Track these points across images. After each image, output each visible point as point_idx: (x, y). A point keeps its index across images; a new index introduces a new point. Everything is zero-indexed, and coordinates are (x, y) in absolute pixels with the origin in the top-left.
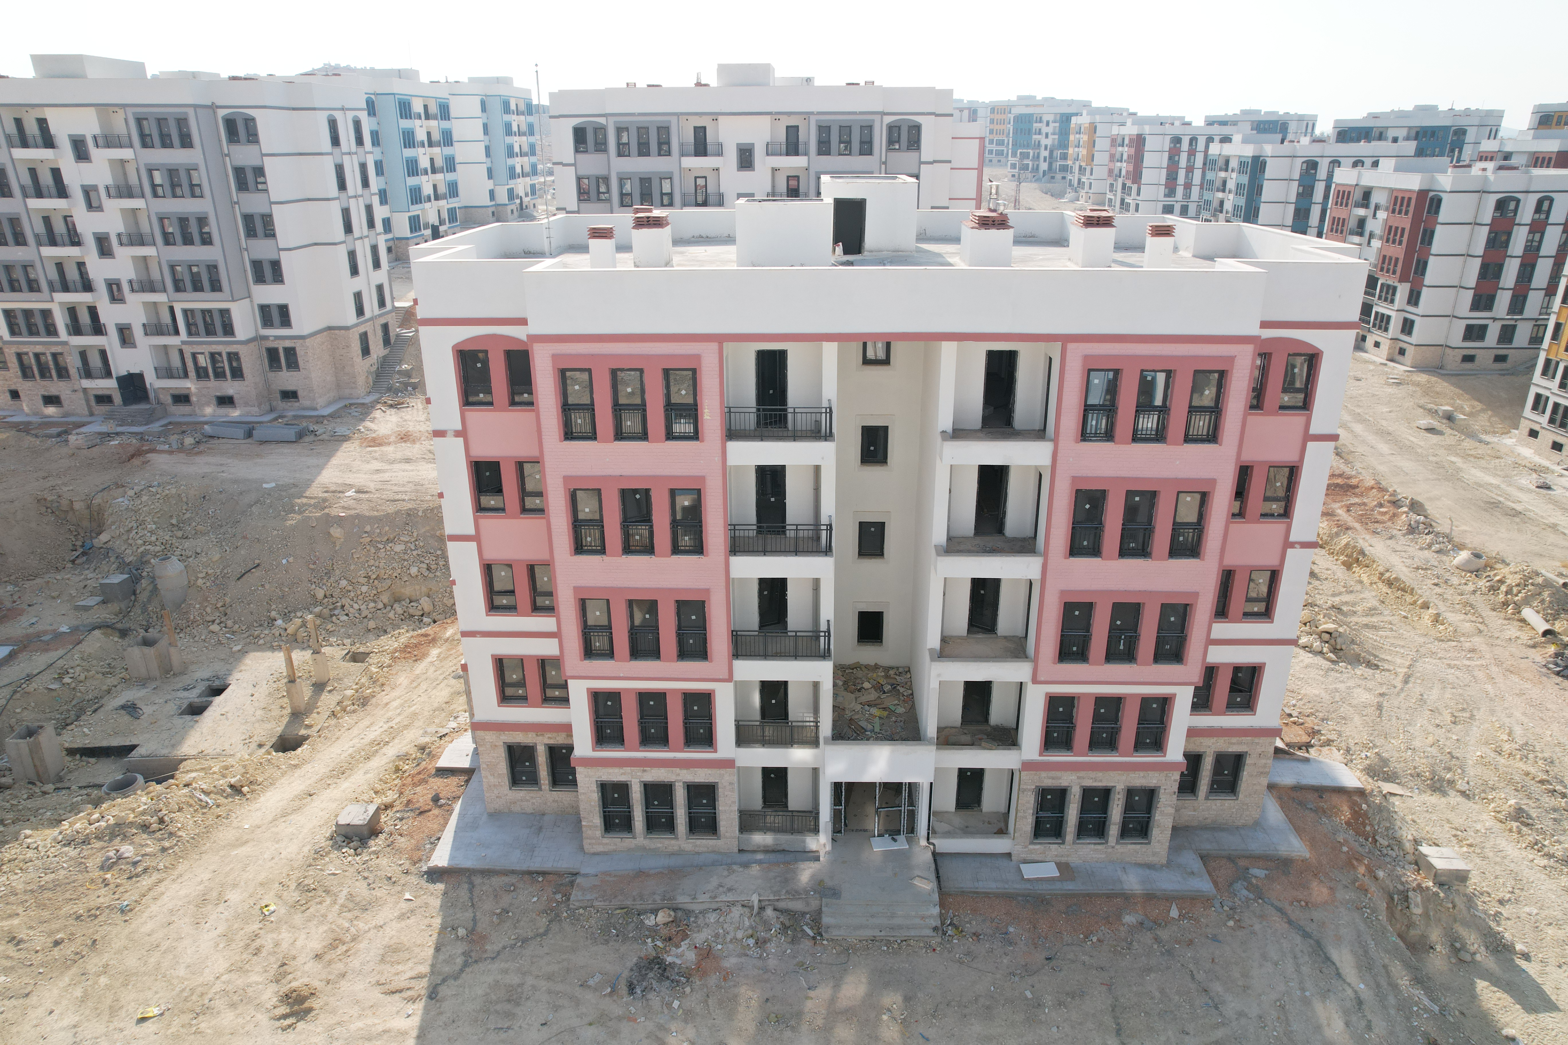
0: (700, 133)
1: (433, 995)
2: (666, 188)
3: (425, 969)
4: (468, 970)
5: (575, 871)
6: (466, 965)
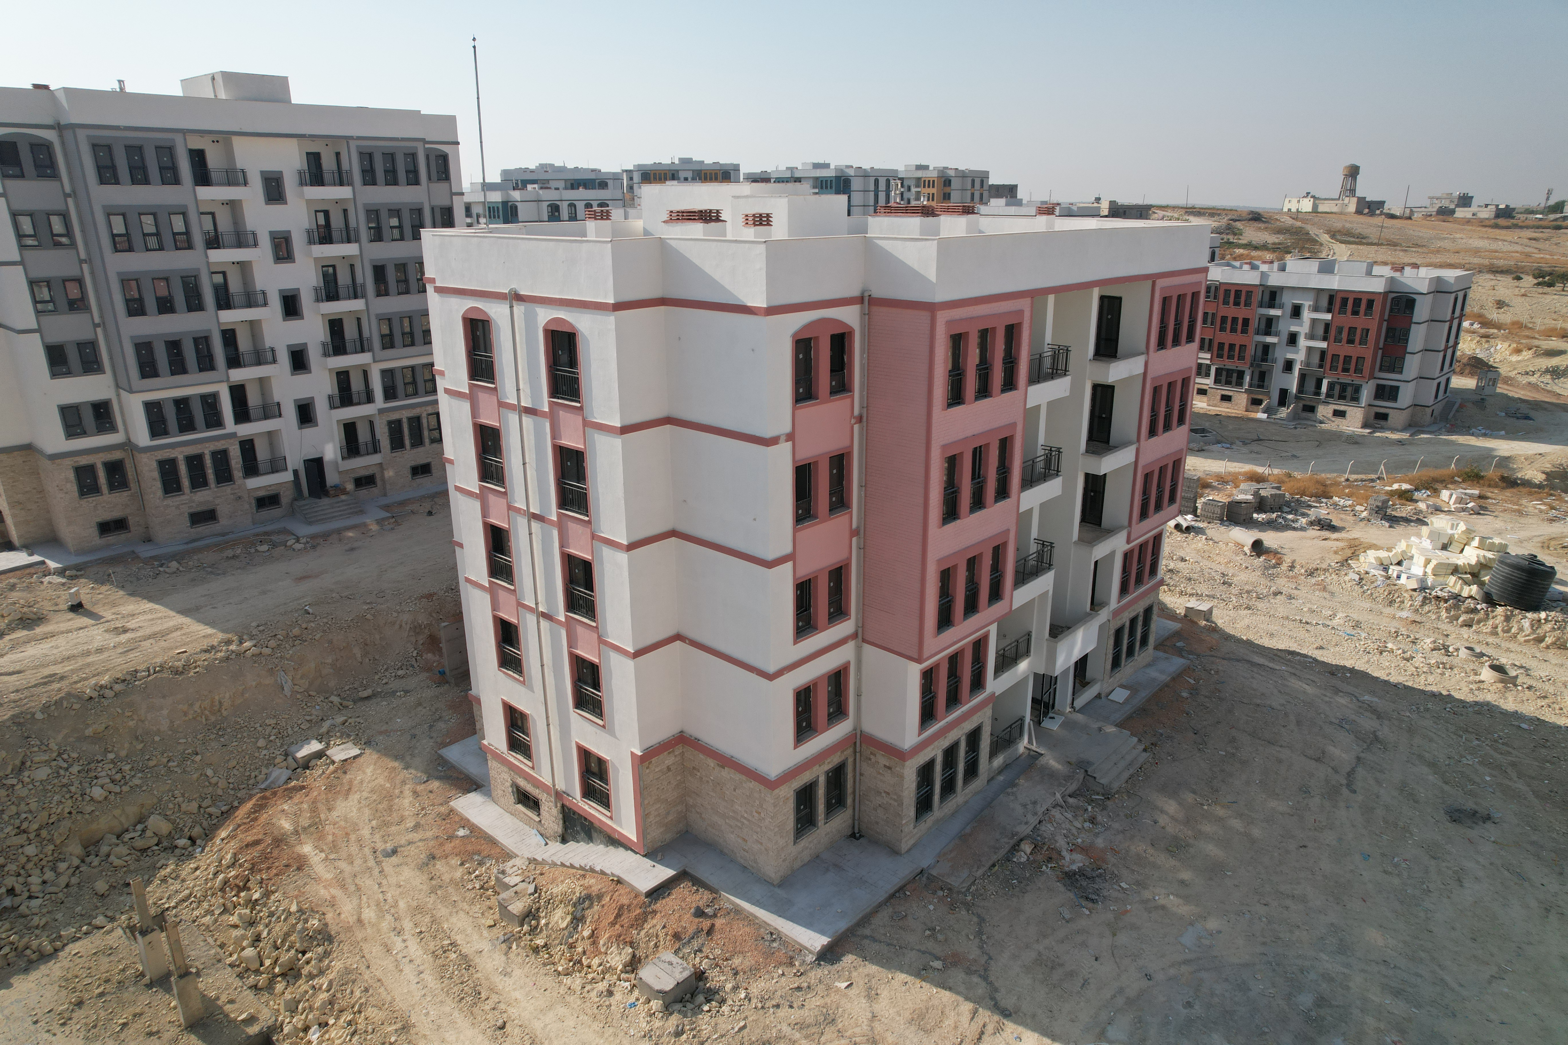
0: (198, 158)
1: (1006, 1014)
2: (178, 225)
3: (966, 1007)
4: (992, 978)
5: (919, 870)
6: (985, 978)
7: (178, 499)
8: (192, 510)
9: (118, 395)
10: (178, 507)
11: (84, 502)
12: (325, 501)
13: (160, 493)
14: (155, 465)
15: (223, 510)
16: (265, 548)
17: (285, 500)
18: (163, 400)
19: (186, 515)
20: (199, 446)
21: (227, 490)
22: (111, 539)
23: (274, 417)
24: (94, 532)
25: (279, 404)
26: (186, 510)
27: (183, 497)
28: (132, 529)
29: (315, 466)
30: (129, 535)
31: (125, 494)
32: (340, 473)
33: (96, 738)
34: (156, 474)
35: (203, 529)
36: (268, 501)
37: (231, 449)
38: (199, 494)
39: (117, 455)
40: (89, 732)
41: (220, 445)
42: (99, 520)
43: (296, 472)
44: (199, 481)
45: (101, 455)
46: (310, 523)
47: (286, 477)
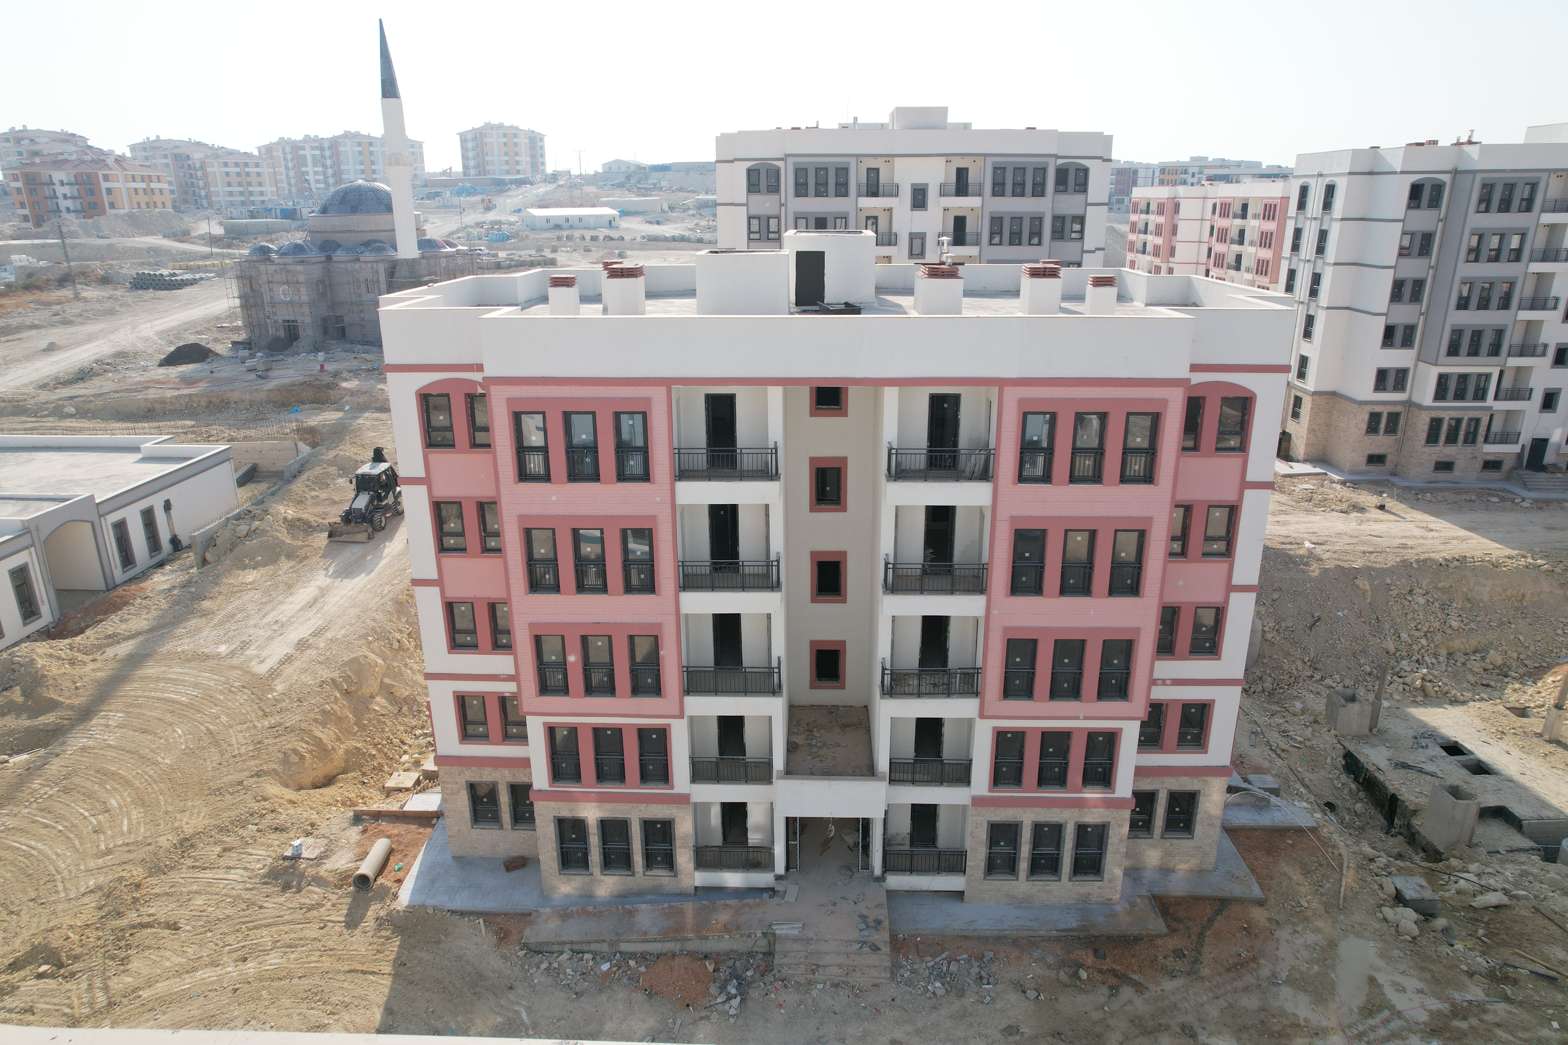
7: (1433, 449)
8: (1439, 459)
9: (1416, 366)
10: (1430, 455)
11: (1366, 438)
12: (1542, 475)
13: (1423, 442)
14: (1428, 420)
15: (1460, 464)
16: (1495, 499)
17: (1505, 467)
18: (1451, 374)
19: (1434, 462)
20: (1463, 413)
21: (1469, 449)
22: (1372, 468)
23: (1523, 399)
24: (1364, 460)
25: (1531, 390)
26: (1435, 458)
27: (1437, 448)
28: (1387, 464)
29: (1540, 445)
30: (1383, 468)
31: (1392, 438)
32: (1558, 454)
33: (1444, 590)
34: (1426, 428)
35: (1442, 475)
36: (1492, 465)
37: (1484, 418)
38: (1448, 448)
39: (1398, 409)
40: (1440, 585)
41: (1476, 414)
42: (1370, 452)
43: (1523, 446)
44: (1452, 439)
45: (1389, 407)
46: (1529, 490)
47: (1515, 449)
